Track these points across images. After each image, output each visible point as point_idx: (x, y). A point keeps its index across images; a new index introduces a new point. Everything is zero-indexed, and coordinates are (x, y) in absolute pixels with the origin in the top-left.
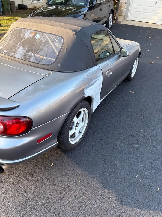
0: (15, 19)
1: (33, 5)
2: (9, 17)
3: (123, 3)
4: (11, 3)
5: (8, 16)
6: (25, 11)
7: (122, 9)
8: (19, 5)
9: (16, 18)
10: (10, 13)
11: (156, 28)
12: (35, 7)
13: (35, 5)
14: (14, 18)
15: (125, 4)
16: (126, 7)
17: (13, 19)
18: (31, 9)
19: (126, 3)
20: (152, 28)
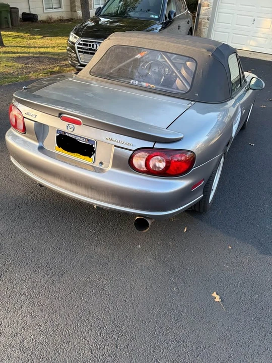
0: (21, 37)
1: (46, 15)
2: (10, 33)
3: (204, 18)
4: (12, 10)
5: (8, 32)
6: (35, 24)
7: (203, 27)
8: (24, 14)
9: (22, 34)
10: (11, 26)
11: (255, 58)
12: (50, 19)
13: (50, 15)
14: (19, 34)
15: (206, 21)
16: (208, 26)
17: (18, 36)
18: (42, 22)
19: (208, 19)
20: (250, 58)
